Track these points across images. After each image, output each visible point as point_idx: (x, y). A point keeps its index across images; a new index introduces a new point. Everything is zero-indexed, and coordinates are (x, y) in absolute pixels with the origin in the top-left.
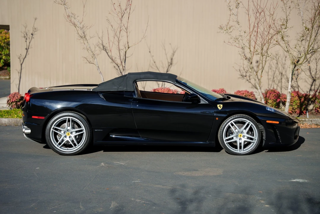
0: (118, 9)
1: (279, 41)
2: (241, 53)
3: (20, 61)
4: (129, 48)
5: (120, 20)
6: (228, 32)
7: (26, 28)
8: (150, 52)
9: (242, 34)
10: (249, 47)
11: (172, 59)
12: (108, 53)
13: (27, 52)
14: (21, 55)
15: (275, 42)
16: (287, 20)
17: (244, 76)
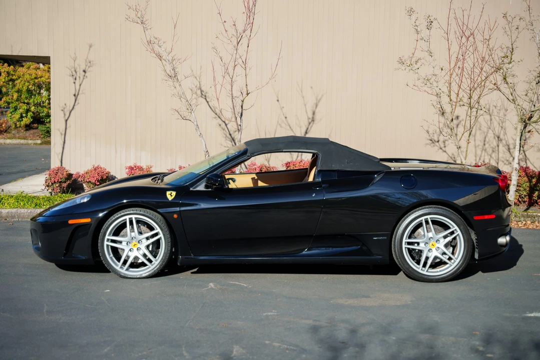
0: (232, 31)
1: (499, 83)
2: (435, 103)
3: (65, 115)
4: (248, 94)
5: (234, 48)
6: (414, 69)
7: (75, 61)
8: (278, 101)
9: (438, 71)
10: (448, 93)
11: (314, 113)
12: (210, 103)
13: (76, 100)
14: (65, 105)
15: (492, 86)
16: (513, 50)
17: (435, 141)
